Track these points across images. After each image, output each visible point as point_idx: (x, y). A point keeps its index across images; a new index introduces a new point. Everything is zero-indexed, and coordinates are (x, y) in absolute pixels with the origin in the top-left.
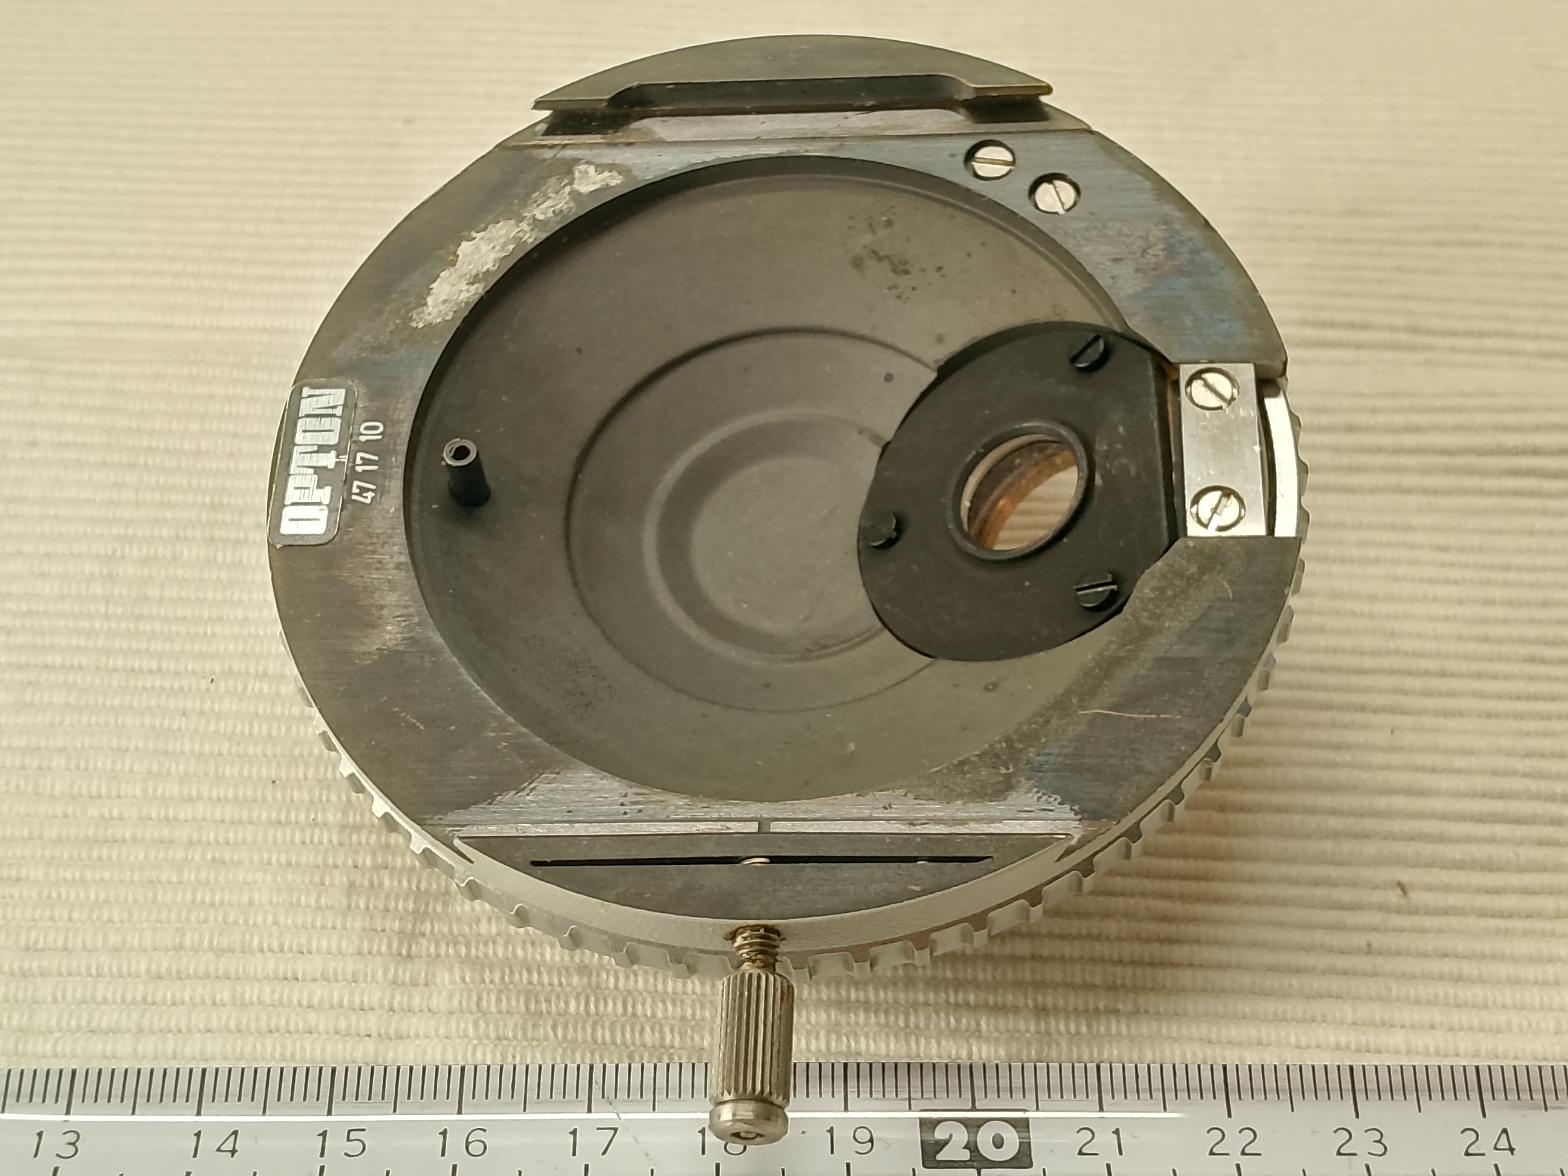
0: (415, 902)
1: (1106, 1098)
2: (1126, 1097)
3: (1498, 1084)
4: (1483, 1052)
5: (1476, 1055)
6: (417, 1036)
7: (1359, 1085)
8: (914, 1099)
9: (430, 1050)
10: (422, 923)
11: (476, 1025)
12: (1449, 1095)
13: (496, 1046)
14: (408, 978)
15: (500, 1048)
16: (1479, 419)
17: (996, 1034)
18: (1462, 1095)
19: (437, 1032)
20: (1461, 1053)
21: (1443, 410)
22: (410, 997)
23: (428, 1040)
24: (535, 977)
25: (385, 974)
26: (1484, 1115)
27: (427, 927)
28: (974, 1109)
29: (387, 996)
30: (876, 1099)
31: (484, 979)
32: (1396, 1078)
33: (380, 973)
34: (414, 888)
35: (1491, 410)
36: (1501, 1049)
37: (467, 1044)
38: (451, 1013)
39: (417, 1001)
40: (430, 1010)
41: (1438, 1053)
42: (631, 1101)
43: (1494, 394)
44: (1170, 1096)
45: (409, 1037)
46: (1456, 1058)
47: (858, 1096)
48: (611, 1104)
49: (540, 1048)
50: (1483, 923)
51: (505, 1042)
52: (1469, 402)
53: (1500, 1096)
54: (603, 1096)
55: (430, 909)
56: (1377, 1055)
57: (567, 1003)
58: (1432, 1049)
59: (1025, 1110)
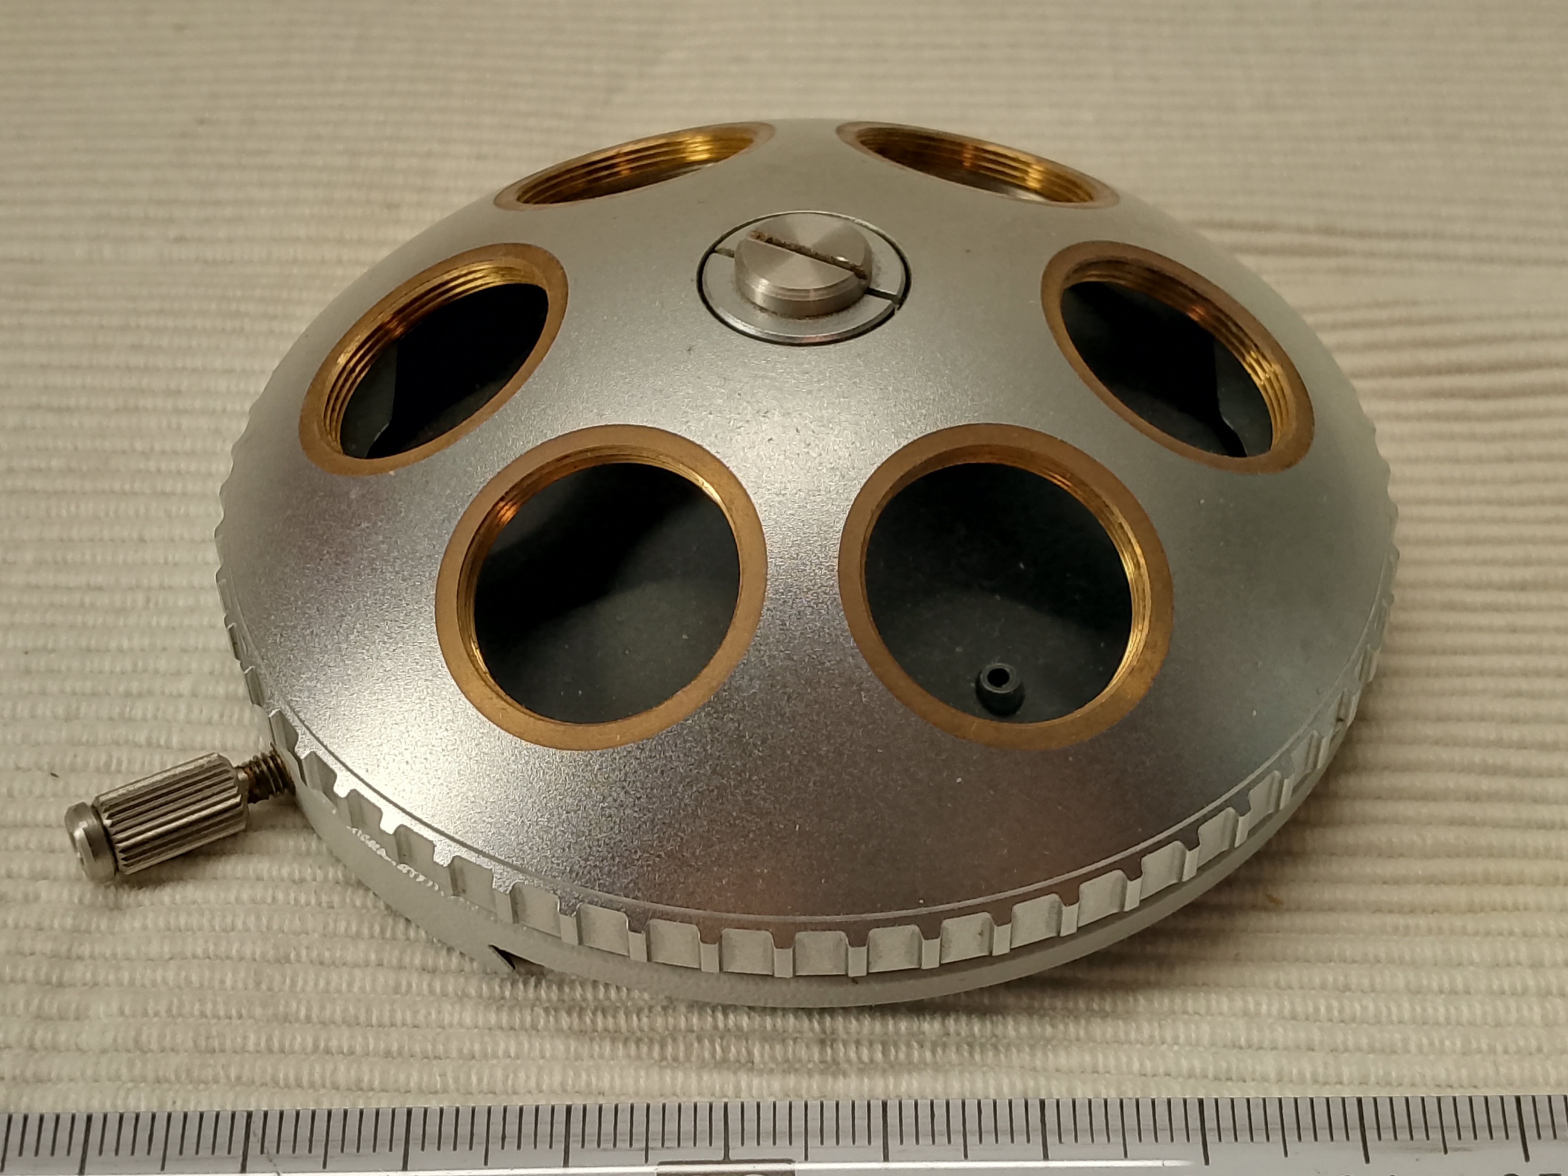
0: (74, 918)
1: (894, 1143)
2: (917, 1142)
3: (1385, 1120)
4: (1373, 1079)
5: (1364, 1082)
6: (59, 1079)
7: (1210, 1123)
8: (653, 1149)
9: (73, 1096)
10: (81, 945)
11: (131, 1065)
12: (1323, 1134)
13: (153, 1090)
14: (54, 1011)
15: (158, 1092)
16: (1394, 334)
17: (773, 1066)
18: (1339, 1134)
19: (83, 1074)
20: (1345, 1080)
21: (1355, 325)
22: (56, 1033)
23: (72, 1084)
24: (209, 1007)
25: (27, 1005)
26: (1367, 1160)
27: (86, 950)
28: (726, 1160)
29: (28, 1030)
30: (605, 1150)
31: (146, 1010)
32: (1257, 1114)
33: (21, 1005)
34: (76, 900)
35: (1408, 322)
36: (1394, 1074)
37: (118, 1089)
38: (104, 1051)
39: (62, 1038)
40: (79, 1049)
41: (1315, 1081)
42: (295, 1158)
43: (1415, 303)
44: (973, 1139)
45: (50, 1080)
46: (1338, 1087)
47: (583, 1146)
48: (271, 1161)
49: (207, 1093)
50: (1377, 920)
51: (166, 1086)
52: (1383, 314)
53: (1387, 1135)
54: (262, 1152)
55: (94, 926)
56: (1241, 1083)
57: (245, 1038)
58: (1308, 1076)
59: (789, 1161)
